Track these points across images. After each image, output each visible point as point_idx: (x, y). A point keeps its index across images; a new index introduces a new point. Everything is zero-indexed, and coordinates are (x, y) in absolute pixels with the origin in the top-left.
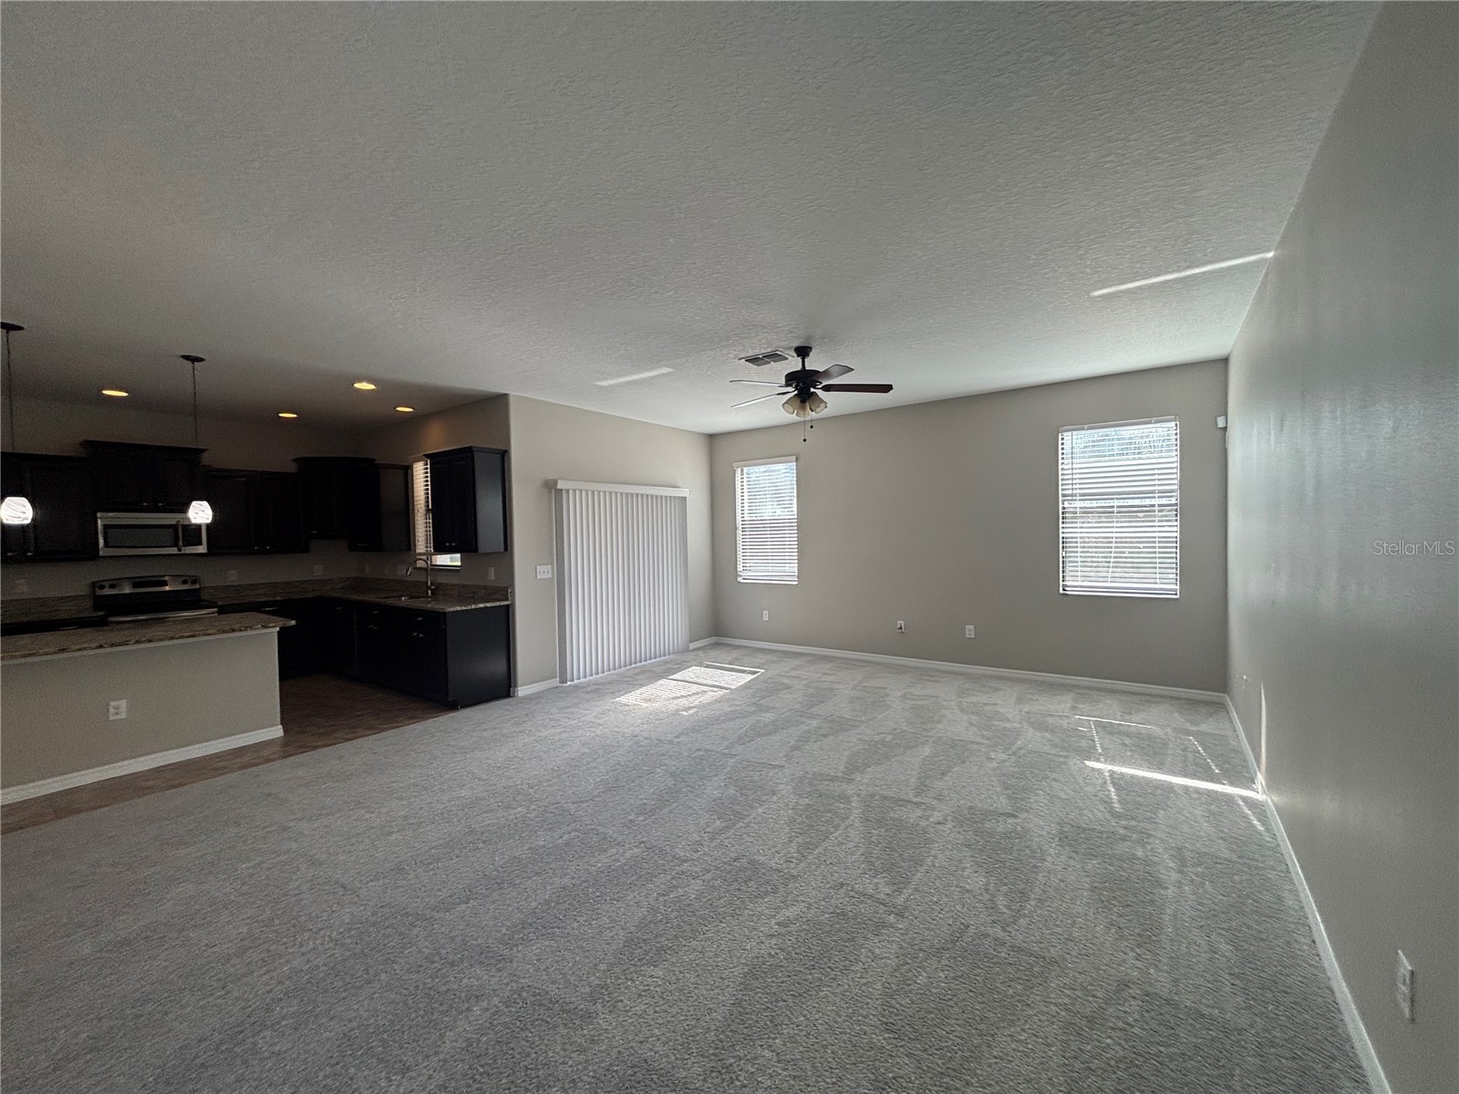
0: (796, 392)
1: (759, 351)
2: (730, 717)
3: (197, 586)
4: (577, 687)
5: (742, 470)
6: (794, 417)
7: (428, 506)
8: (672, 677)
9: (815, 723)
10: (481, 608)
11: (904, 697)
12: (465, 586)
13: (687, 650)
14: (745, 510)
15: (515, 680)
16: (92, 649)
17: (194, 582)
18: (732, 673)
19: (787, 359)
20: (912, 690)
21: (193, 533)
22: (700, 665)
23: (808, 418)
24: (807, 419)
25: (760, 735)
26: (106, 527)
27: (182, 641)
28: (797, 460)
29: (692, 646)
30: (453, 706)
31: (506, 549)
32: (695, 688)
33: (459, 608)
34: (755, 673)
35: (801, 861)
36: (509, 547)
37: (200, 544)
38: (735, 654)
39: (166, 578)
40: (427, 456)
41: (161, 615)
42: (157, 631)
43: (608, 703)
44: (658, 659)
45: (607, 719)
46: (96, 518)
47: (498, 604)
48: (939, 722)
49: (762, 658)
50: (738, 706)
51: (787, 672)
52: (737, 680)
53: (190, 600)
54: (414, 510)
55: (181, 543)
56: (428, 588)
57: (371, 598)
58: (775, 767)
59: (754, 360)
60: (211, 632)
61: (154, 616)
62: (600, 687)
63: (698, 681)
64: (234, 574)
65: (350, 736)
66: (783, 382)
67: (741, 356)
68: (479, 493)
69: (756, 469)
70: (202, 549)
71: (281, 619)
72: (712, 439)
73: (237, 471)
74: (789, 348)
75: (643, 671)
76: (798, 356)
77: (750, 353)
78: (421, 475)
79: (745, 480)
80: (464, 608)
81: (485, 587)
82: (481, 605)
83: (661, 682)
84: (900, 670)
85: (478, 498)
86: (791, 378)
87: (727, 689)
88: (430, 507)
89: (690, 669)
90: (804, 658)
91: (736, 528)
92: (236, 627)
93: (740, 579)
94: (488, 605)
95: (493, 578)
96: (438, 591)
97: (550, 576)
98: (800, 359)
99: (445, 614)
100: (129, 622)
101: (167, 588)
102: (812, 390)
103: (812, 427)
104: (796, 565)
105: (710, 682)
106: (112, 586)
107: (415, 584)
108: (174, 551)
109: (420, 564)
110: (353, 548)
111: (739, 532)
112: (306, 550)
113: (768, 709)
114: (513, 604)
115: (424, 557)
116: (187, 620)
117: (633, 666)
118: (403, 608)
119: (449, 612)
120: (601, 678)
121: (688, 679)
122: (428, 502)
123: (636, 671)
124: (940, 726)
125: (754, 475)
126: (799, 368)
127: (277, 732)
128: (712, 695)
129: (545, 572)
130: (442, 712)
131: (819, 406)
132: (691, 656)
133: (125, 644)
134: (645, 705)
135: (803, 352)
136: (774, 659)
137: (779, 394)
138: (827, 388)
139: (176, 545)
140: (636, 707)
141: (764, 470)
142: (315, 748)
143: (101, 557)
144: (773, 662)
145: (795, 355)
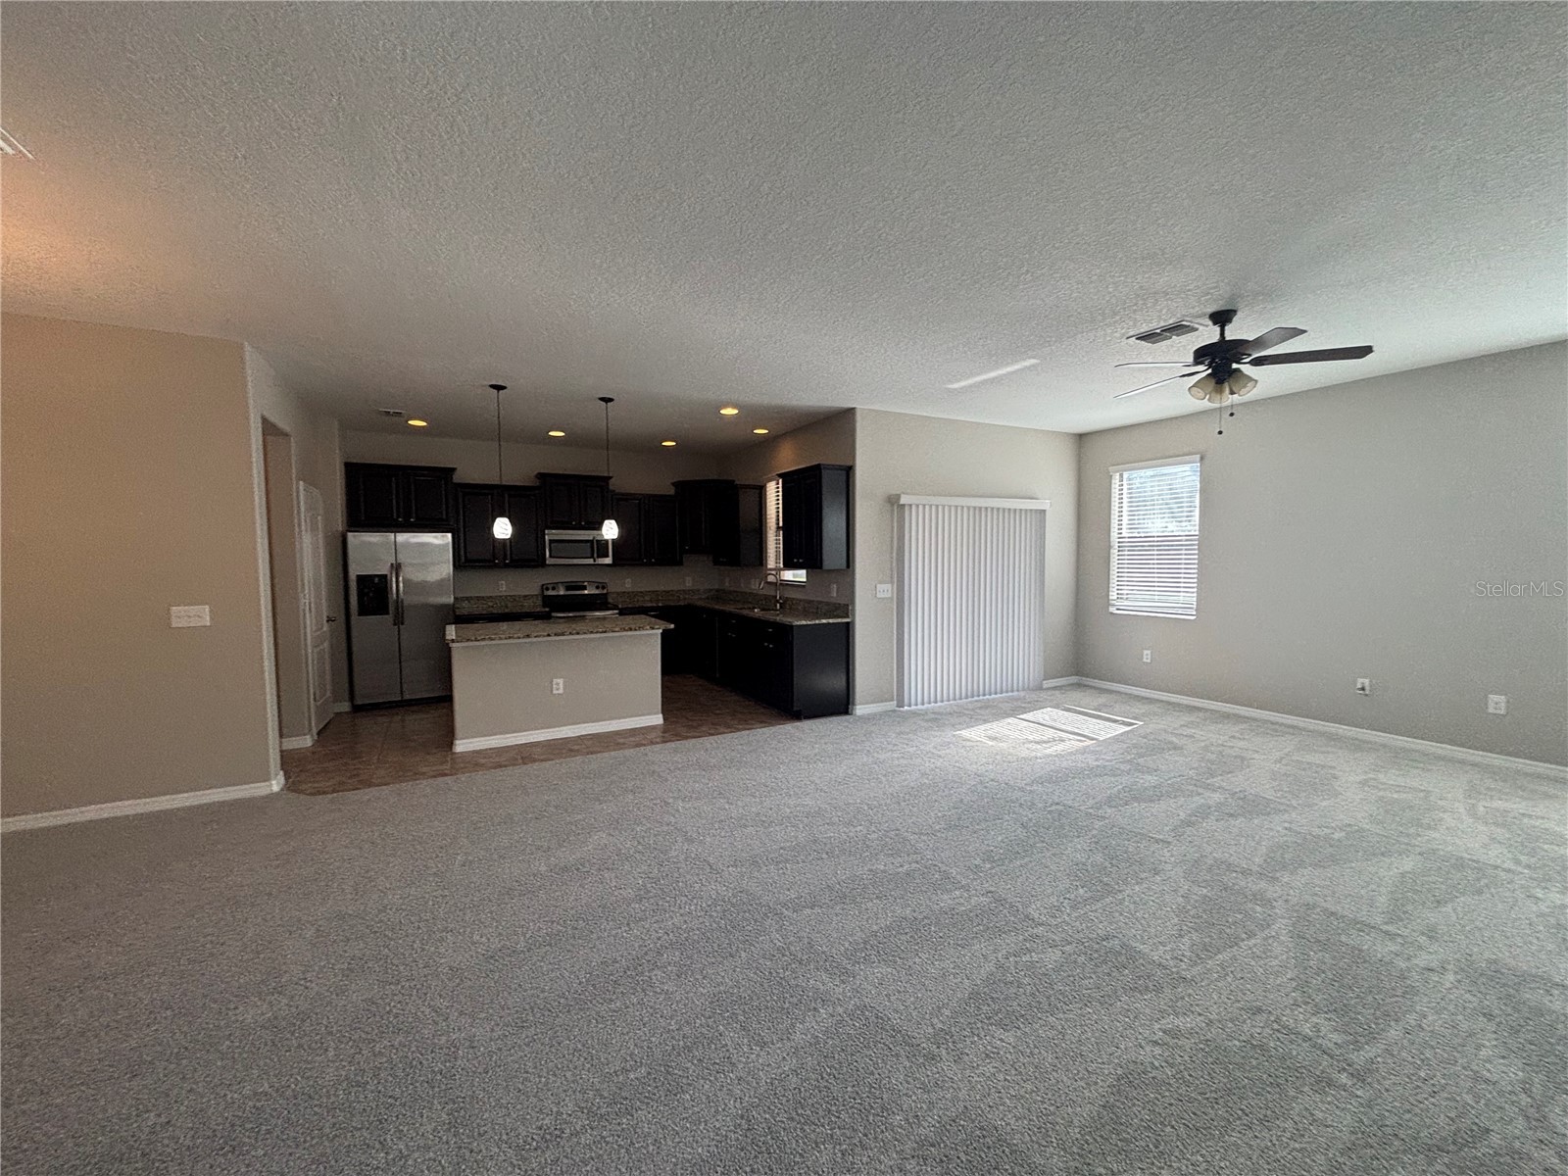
0: (1210, 371)
1: (1155, 325)
2: (1095, 772)
3: (605, 591)
4: (915, 714)
5: (1121, 476)
6: (1205, 404)
7: (778, 524)
8: (1021, 716)
9: (1217, 797)
10: (824, 624)
11: (1364, 783)
12: (810, 602)
13: (1040, 688)
14: (1121, 525)
15: (854, 699)
16: (544, 636)
17: (603, 588)
18: (1098, 721)
19: (1197, 329)
20: (1381, 776)
21: (601, 547)
22: (1057, 707)
23: (1227, 403)
24: (1224, 404)
25: (1136, 799)
26: (551, 541)
27: (598, 635)
28: (1202, 459)
29: (1047, 684)
30: (797, 716)
31: (848, 566)
32: (1050, 733)
33: (804, 623)
34: (1132, 724)
35: (1196, 964)
36: (851, 564)
37: (607, 556)
38: (1102, 699)
39: (586, 584)
40: (780, 476)
41: (582, 614)
42: (579, 626)
43: (949, 734)
44: (1004, 695)
45: (948, 751)
46: (544, 535)
47: (839, 620)
48: (1429, 827)
49: (1140, 708)
50: (1108, 761)
51: (1175, 729)
52: (1106, 731)
53: (599, 603)
54: (766, 527)
55: (595, 555)
56: (778, 601)
57: (730, 608)
58: (1157, 841)
59: (1148, 337)
60: (617, 629)
61: (578, 614)
62: (939, 717)
63: (1054, 724)
64: (628, 583)
65: (712, 731)
66: (1191, 359)
67: (1131, 334)
68: (826, 511)
69: (1142, 473)
70: (608, 561)
71: (662, 622)
72: (1081, 438)
73: (631, 494)
74: (1202, 316)
75: (986, 706)
76: (1215, 324)
77: (1144, 328)
78: (774, 494)
79: (1125, 487)
80: (809, 623)
81: (828, 604)
82: (824, 621)
83: (1010, 720)
84: (1359, 746)
85: (824, 514)
86: (1201, 355)
87: (1093, 739)
88: (781, 524)
89: (1044, 710)
90: (1201, 714)
91: (1110, 547)
92: (633, 627)
93: (1112, 610)
94: (831, 621)
95: (835, 595)
96: (787, 605)
97: (890, 596)
98: (1217, 329)
99: (792, 626)
100: (564, 617)
101: (586, 592)
102: (1235, 366)
103: (1232, 415)
104: (1195, 595)
105: (1070, 729)
106: (553, 589)
107: (766, 597)
108: (591, 561)
109: (771, 579)
110: (716, 563)
111: (1114, 552)
112: (680, 563)
113: (1149, 771)
114: (853, 622)
115: (773, 572)
116: (599, 619)
117: (976, 698)
118: (756, 619)
119: (797, 626)
120: (940, 707)
121: (1041, 721)
122: (778, 520)
123: (979, 705)
124: (1436, 835)
125: (1139, 480)
126: (1215, 338)
127: (657, 719)
128: (1074, 744)
129: (886, 590)
130: (789, 720)
131: (1245, 387)
132: (1043, 695)
133: (563, 634)
134: (991, 743)
135: (1222, 318)
136: (1156, 710)
137: (1184, 376)
138: (1259, 362)
139: (592, 557)
140: (978, 744)
141: (1152, 473)
142: (687, 738)
143: (549, 565)
144: (1155, 714)
145: (1210, 323)
